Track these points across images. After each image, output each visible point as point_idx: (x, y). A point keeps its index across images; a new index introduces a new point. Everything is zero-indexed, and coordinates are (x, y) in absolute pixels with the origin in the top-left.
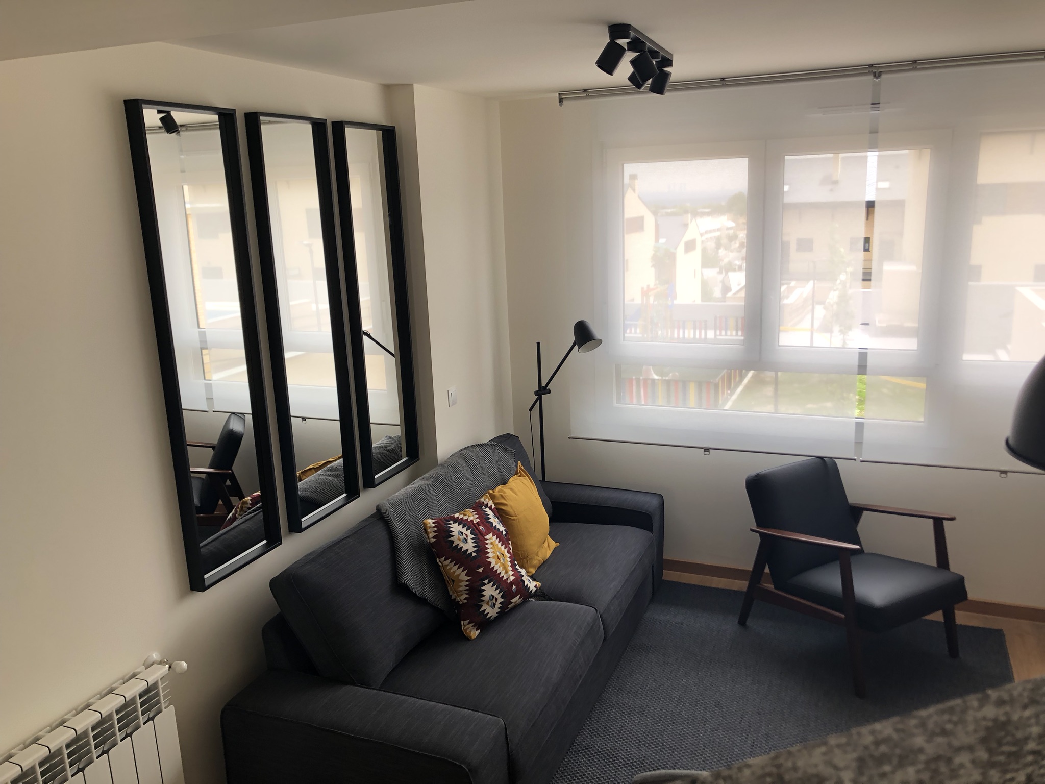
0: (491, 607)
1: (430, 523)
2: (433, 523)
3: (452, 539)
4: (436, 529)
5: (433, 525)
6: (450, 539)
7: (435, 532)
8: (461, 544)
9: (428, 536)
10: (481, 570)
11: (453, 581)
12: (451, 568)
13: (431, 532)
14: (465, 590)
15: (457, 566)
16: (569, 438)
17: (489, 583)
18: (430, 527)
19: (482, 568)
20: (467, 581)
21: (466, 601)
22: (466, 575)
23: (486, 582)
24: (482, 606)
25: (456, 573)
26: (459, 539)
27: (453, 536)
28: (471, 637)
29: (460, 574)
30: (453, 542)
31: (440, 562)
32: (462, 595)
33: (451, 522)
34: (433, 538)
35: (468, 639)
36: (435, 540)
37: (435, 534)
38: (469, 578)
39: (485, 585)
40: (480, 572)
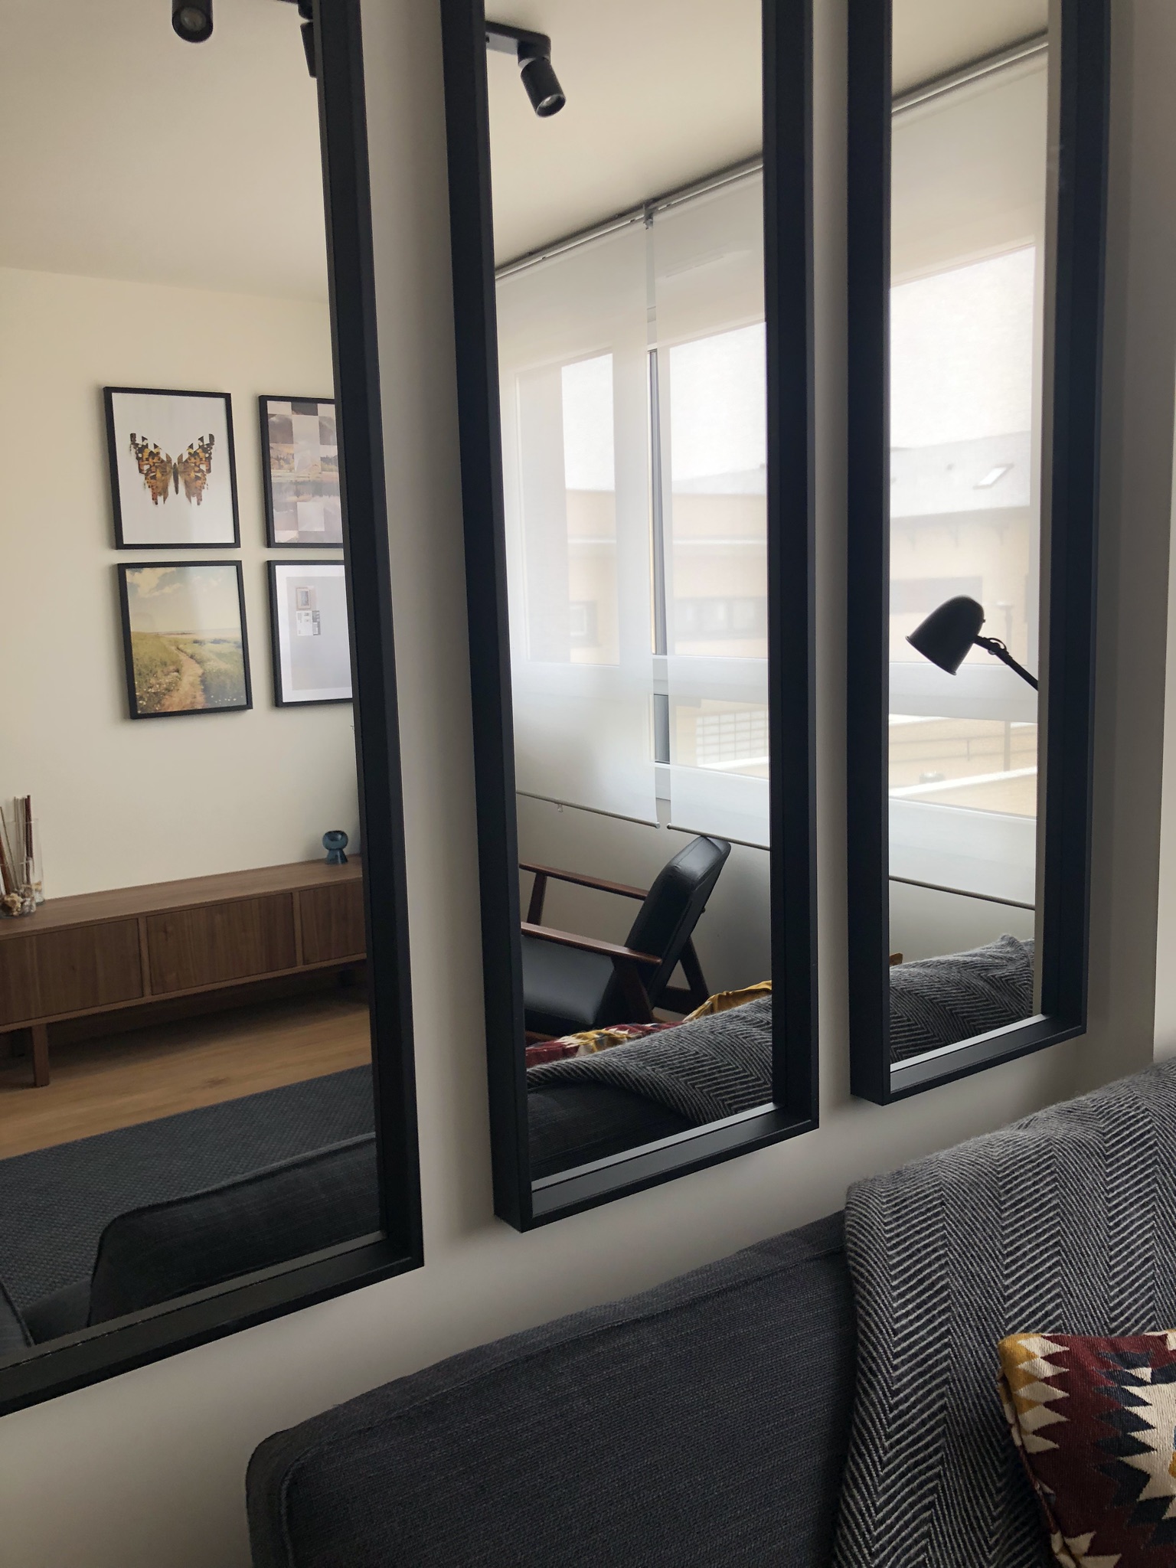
1: (1030, 1356)
2: (1050, 1358)
4: (1060, 1394)
5: (1048, 1370)
6: (1127, 1459)
7: (1052, 1405)
9: (1016, 1413)
13: (1032, 1404)
18: (1031, 1379)
27: (1146, 1448)
30: (1143, 1478)
31: (1066, 1548)
33: (1145, 1373)
34: (1043, 1432)
36: (1050, 1445)
37: (1054, 1417)
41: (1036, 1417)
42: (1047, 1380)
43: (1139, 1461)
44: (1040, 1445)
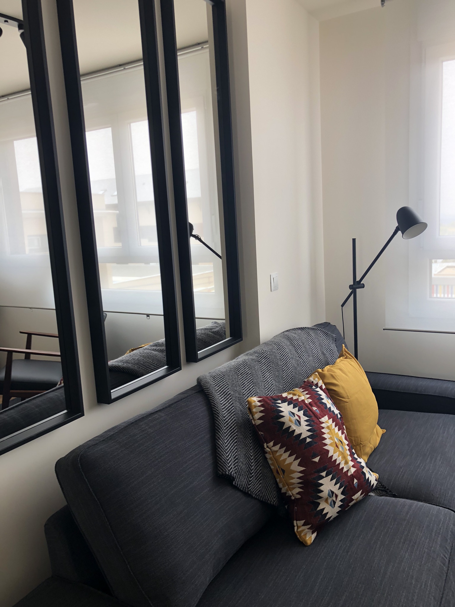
0: (331, 505)
1: (255, 401)
2: (259, 401)
3: (282, 420)
4: (262, 409)
5: (259, 404)
6: (279, 420)
7: (261, 412)
8: (294, 427)
9: (252, 416)
10: (317, 460)
11: (283, 471)
12: (281, 455)
13: (256, 413)
14: (298, 483)
15: (288, 453)
16: (384, 329)
17: (327, 475)
18: (255, 407)
19: (319, 457)
20: (301, 472)
21: (298, 496)
22: (299, 465)
23: (324, 474)
24: (319, 504)
25: (287, 462)
26: (290, 421)
27: (283, 417)
28: (306, 543)
29: (291, 464)
30: (283, 423)
31: (267, 447)
32: (294, 488)
33: (280, 401)
34: (260, 419)
35: (302, 544)
36: (262, 421)
37: (262, 414)
38: (302, 469)
39: (322, 477)
40: (315, 462)
41: (257, 416)
42: (259, 406)
44: (260, 422)
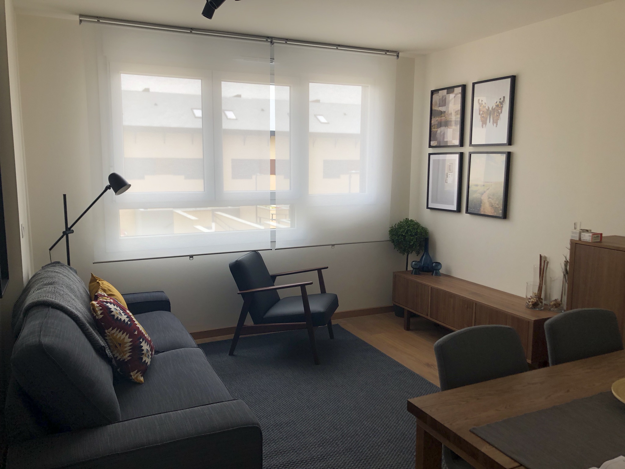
0: (148, 358)
1: (95, 304)
2: (97, 304)
4: (101, 308)
6: (111, 314)
8: (120, 317)
9: (96, 314)
10: (136, 333)
11: (120, 345)
12: (117, 335)
14: (129, 350)
15: (122, 332)
16: (93, 263)
17: (143, 341)
18: (97, 307)
19: (137, 331)
20: (131, 342)
21: (129, 358)
22: (129, 338)
23: (141, 340)
24: (142, 358)
25: (122, 338)
26: (117, 313)
27: (112, 311)
28: (141, 381)
29: (124, 339)
30: (114, 315)
31: (108, 332)
32: (127, 354)
33: (105, 303)
34: (101, 314)
35: (140, 383)
37: (101, 311)
38: (131, 340)
39: (141, 342)
40: (136, 334)
41: (99, 312)
42: (99, 307)
43: (113, 313)
44: (101, 316)
